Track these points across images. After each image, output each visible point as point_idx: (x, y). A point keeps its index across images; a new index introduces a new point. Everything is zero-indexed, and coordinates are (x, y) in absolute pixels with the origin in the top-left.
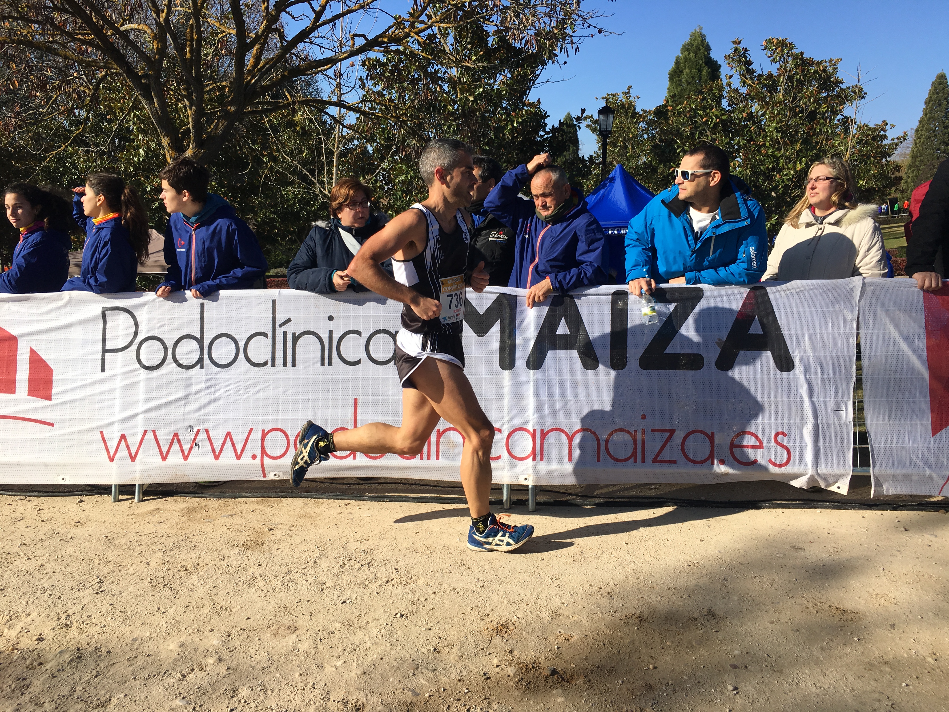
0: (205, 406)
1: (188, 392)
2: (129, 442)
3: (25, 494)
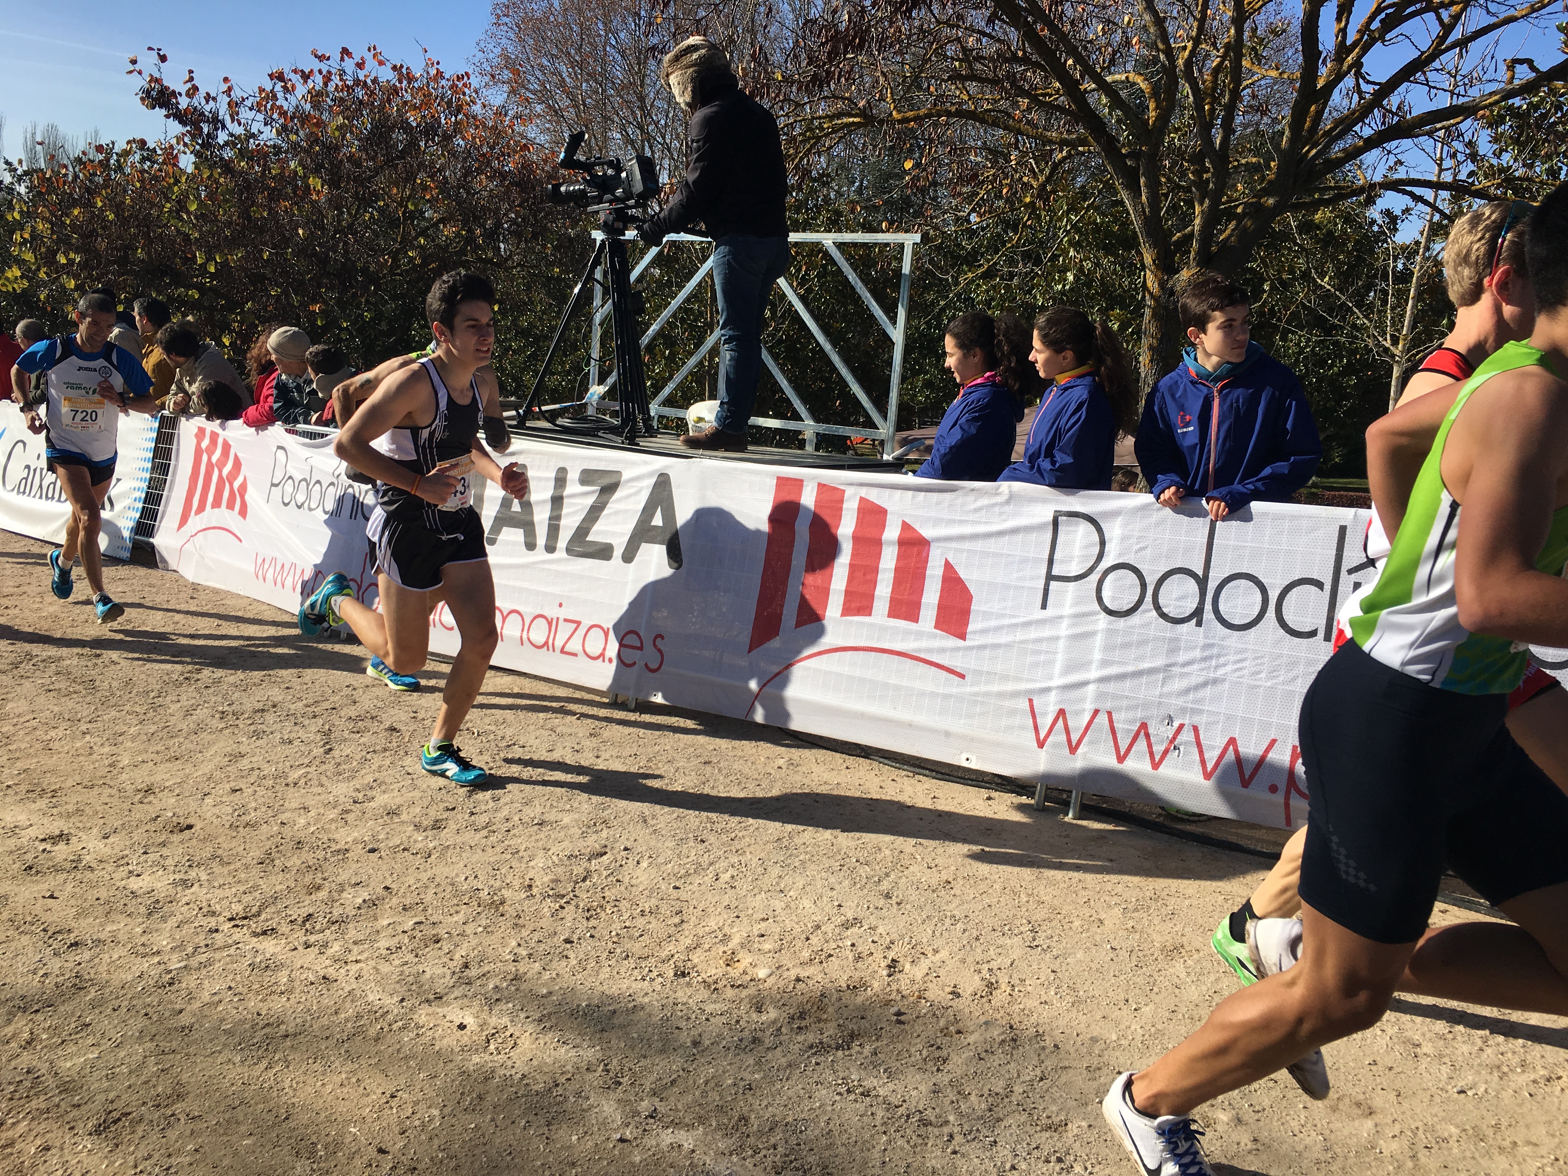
0: (1197, 687)
1: (1172, 660)
2: (1070, 724)
3: (912, 769)
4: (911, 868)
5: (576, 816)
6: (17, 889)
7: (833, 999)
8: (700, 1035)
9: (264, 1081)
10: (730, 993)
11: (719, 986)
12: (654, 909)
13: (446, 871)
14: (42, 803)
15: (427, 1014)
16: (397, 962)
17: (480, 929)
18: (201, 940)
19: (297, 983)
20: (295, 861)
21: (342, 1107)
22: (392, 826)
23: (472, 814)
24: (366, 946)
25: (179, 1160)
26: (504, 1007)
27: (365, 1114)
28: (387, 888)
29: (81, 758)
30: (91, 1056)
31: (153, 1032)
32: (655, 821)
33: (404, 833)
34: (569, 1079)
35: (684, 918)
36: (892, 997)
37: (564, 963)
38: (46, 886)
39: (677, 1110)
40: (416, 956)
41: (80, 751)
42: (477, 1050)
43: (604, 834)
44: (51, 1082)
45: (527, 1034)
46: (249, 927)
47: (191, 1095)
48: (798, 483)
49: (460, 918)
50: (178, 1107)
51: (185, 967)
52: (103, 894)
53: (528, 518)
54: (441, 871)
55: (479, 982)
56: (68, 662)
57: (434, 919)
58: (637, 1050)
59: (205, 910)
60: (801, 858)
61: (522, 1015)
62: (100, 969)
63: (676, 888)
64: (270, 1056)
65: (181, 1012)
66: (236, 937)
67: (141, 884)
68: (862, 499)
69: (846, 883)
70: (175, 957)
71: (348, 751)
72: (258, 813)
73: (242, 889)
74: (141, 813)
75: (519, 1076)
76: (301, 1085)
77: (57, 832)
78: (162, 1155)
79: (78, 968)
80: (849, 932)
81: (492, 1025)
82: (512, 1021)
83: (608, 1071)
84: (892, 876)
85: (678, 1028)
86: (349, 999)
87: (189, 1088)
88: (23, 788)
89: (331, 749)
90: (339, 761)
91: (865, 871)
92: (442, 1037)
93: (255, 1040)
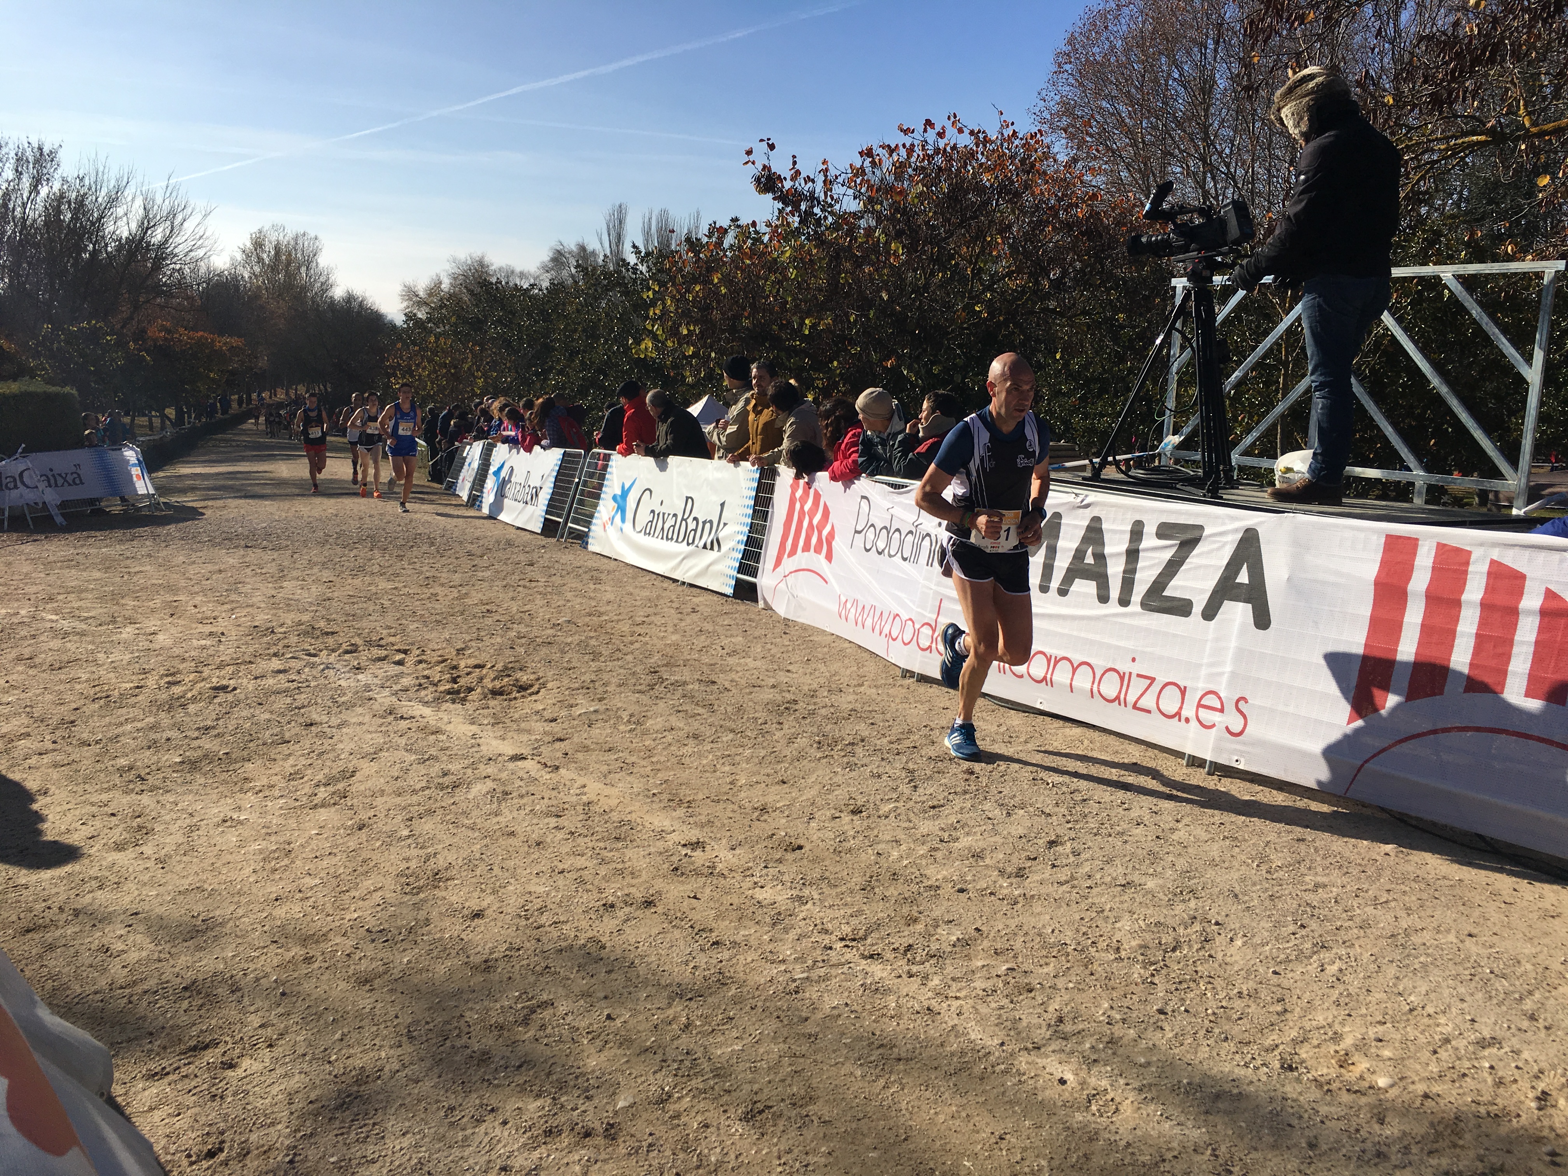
5: (1161, 882)
6: (668, 887)
7: (1471, 1125)
8: (1316, 1137)
9: (883, 1100)
10: (1346, 1098)
11: (1334, 1086)
12: (1252, 992)
13: (1033, 921)
14: (681, 812)
15: (1027, 1063)
16: (993, 1005)
17: (1071, 985)
18: (818, 954)
19: (904, 1010)
20: (892, 892)
21: (956, 1140)
22: (979, 869)
23: (1054, 866)
24: (964, 984)
25: (816, 1159)
26: (1103, 1070)
27: (976, 1150)
28: (977, 930)
29: (708, 775)
30: (736, 1048)
31: (786, 1034)
32: (1247, 898)
33: (990, 878)
34: (1175, 1157)
35: (1287, 1007)
36: (1544, 1134)
37: (1159, 1034)
38: (689, 887)
40: (1012, 1002)
41: (707, 768)
42: (1079, 1108)
43: (1192, 904)
44: (706, 1065)
45: (1128, 1102)
46: (858, 950)
47: (821, 1100)
48: (1412, 544)
49: (1050, 969)
50: (812, 1109)
51: (807, 978)
52: (736, 901)
53: (1101, 570)
54: (1028, 921)
55: (1074, 1039)
56: (691, 687)
57: (1025, 967)
58: (1246, 1140)
59: (819, 927)
60: (1422, 959)
61: (1122, 1081)
62: (738, 969)
63: (1275, 973)
64: (887, 1076)
65: (806, 1019)
66: (848, 956)
67: (765, 896)
68: (1493, 562)
69: (1479, 996)
70: (798, 967)
71: (932, 790)
72: (857, 841)
73: (849, 911)
74: (761, 829)
75: (1123, 1143)
76: (916, 1109)
77: (694, 840)
78: (800, 1151)
79: (720, 965)
80: (1486, 1052)
81: (1092, 1085)
82: (1112, 1085)
83: (1216, 1156)
84: (1537, 995)
85: (1290, 1125)
86: (953, 1034)
87: (819, 1093)
88: (665, 797)
89: (915, 787)
90: (924, 798)
91: (1502, 985)
92: (1044, 1089)
93: (872, 1058)
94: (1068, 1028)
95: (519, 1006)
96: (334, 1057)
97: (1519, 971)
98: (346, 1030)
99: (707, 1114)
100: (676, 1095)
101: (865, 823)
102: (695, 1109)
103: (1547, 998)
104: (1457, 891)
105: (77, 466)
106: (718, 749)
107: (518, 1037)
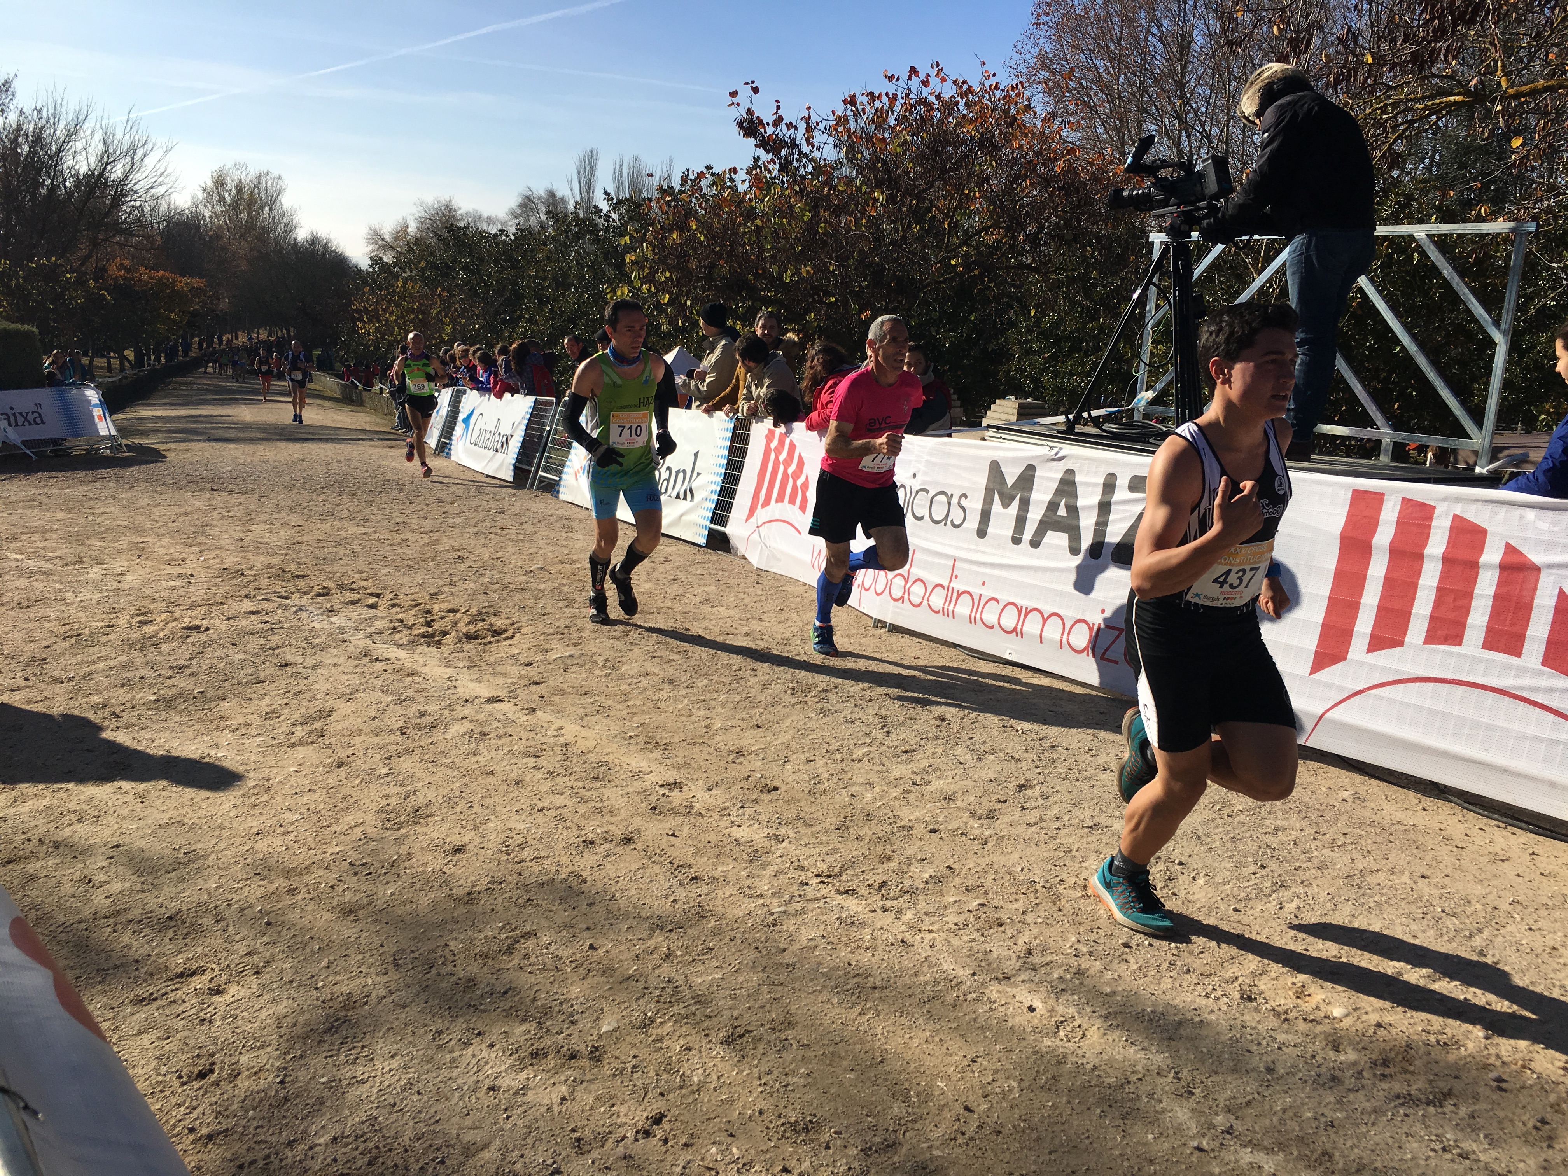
3: (1504, 819)
4: (1509, 928)
6: (646, 825)
7: (1421, 1052)
8: (1273, 1062)
9: (859, 1025)
10: (1302, 1026)
11: (1291, 1016)
13: (1003, 860)
14: (658, 754)
15: (998, 992)
16: (965, 938)
17: (1040, 920)
18: (794, 889)
19: (879, 942)
20: (866, 831)
21: (929, 1062)
22: (950, 811)
23: (1023, 808)
24: (936, 919)
25: (795, 1080)
26: (1070, 998)
27: (950, 1072)
28: (949, 868)
29: (683, 719)
30: (716, 976)
31: (764, 964)
32: (1209, 840)
33: (960, 819)
34: (1140, 1079)
36: (1490, 1061)
37: (1124, 966)
38: (668, 825)
39: (1255, 1132)
40: (983, 935)
41: (683, 712)
42: (1047, 1033)
44: (687, 992)
45: (1095, 1028)
46: (834, 885)
47: (800, 1025)
48: (1378, 498)
49: (1019, 906)
50: (790, 1034)
51: (785, 912)
52: (713, 839)
53: (1074, 522)
54: (998, 859)
55: (1043, 970)
57: (995, 903)
58: (1207, 1064)
59: (796, 864)
60: (1377, 898)
61: (1089, 1009)
62: (716, 903)
63: (1236, 910)
64: (863, 1004)
65: (784, 950)
66: (824, 892)
67: (742, 834)
68: (1456, 517)
69: (1431, 932)
70: (775, 901)
71: (904, 736)
72: (831, 783)
73: (825, 850)
74: (737, 771)
75: (1089, 1066)
76: (891, 1034)
77: (672, 780)
78: (780, 1073)
79: (699, 899)
81: (1060, 1012)
82: (1079, 1013)
83: (1179, 1079)
84: (1486, 933)
85: (1248, 1051)
86: (926, 964)
87: (797, 1019)
88: (642, 739)
89: (888, 732)
90: (896, 744)
91: (1451, 923)
92: (1014, 1016)
93: (849, 987)
94: (1037, 959)
95: (503, 936)
96: (321, 984)
97: (1469, 910)
98: (332, 958)
99: (689, 1038)
100: (659, 1020)
101: (839, 767)
102: (678, 1034)
103: (1495, 936)
104: (1412, 836)
105: (39, 405)
106: (694, 694)
107: (502, 966)
